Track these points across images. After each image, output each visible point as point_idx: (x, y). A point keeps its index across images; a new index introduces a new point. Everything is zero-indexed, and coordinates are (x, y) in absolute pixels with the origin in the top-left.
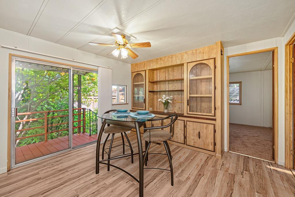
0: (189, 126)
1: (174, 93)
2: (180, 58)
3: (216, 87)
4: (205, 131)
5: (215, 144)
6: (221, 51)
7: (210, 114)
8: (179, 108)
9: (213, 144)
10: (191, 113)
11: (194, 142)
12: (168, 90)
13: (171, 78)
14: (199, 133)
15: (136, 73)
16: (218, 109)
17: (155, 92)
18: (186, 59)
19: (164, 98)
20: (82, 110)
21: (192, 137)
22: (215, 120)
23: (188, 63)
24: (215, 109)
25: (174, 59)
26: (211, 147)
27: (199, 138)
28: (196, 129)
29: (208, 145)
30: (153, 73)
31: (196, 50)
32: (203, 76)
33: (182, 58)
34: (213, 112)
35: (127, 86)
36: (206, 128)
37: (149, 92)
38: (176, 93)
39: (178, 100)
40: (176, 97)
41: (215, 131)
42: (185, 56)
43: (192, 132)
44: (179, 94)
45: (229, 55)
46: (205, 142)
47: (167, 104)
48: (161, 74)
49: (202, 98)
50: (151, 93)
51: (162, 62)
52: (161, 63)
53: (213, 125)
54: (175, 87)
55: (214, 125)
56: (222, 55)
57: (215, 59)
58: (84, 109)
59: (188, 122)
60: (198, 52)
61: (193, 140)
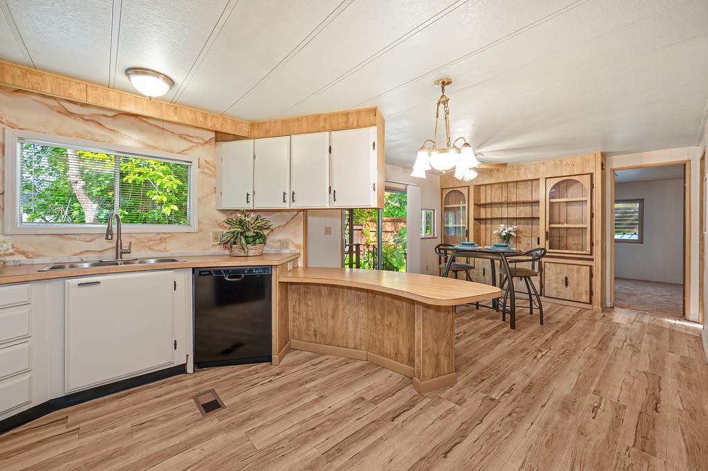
0: (549, 269)
1: (519, 221)
2: (534, 171)
3: (593, 214)
4: (575, 275)
5: (591, 293)
6: (602, 165)
7: (584, 252)
8: (528, 244)
9: (588, 293)
10: (552, 251)
11: (558, 292)
12: (506, 216)
13: (514, 199)
14: (566, 279)
15: (450, 190)
16: (597, 244)
17: (483, 219)
18: (543, 172)
19: (503, 229)
20: (354, 247)
21: (554, 285)
22: (592, 260)
23: (546, 178)
24: (592, 244)
25: (522, 171)
26: (585, 298)
27: (566, 285)
28: (561, 273)
29: (581, 295)
30: (479, 189)
31: (561, 161)
32: (572, 197)
33: (537, 171)
34: (589, 249)
35: (434, 210)
36: (578, 271)
37: (475, 219)
38: (522, 221)
39: (526, 232)
40: (521, 227)
41: (591, 276)
42: (542, 168)
43: (554, 277)
44: (528, 224)
45: (614, 167)
46: (575, 292)
47: (508, 237)
48: (493, 191)
49: (568, 230)
50: (477, 221)
51: (501, 176)
52: (499, 177)
53: (589, 268)
54: (520, 212)
55: (591, 267)
56: (602, 169)
57: (592, 175)
58: (358, 246)
59: (547, 264)
60: (564, 163)
61: (557, 288)
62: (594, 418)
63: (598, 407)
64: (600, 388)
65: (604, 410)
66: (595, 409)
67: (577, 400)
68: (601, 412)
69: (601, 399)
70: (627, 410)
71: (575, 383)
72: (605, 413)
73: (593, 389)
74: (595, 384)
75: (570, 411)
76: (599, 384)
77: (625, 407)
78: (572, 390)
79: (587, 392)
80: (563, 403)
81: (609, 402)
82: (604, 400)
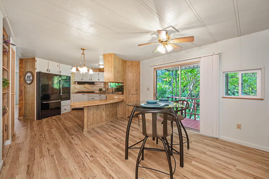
62: (47, 148)
63: (48, 152)
64: (53, 159)
65: (46, 152)
66: (49, 150)
67: (55, 149)
68: (47, 151)
69: (49, 155)
70: (39, 158)
71: (62, 153)
72: (45, 151)
73: (55, 156)
74: (55, 159)
75: (55, 145)
76: (54, 160)
77: (40, 158)
78: (60, 151)
79: (55, 153)
80: (58, 146)
81: (46, 156)
82: (48, 155)
